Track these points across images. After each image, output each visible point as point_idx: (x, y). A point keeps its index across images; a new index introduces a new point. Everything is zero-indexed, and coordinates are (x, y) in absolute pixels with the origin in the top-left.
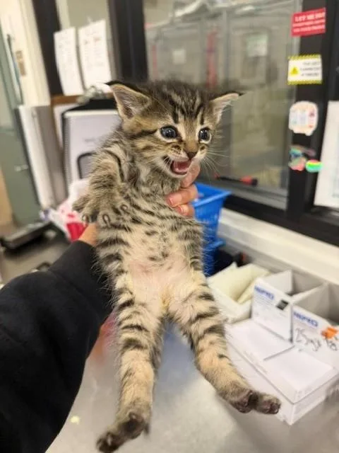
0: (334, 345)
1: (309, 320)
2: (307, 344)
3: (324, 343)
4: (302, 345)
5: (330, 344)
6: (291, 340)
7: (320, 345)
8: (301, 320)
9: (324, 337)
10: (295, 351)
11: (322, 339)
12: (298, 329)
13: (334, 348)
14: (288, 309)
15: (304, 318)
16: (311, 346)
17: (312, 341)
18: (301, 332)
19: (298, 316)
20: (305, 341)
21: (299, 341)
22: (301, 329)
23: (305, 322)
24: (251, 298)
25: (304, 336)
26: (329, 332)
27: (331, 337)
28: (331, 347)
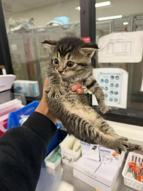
0: (117, 158)
1: (107, 151)
2: (107, 161)
3: (113, 158)
4: (105, 161)
5: (116, 158)
6: (100, 160)
7: (112, 159)
8: (103, 152)
9: (113, 156)
10: (103, 164)
11: (113, 157)
12: (103, 156)
13: (117, 159)
14: (97, 149)
15: (104, 151)
16: (109, 161)
17: (109, 159)
18: (104, 156)
19: (102, 150)
20: (106, 160)
21: (103, 160)
22: (104, 155)
23: (105, 152)
24: (80, 147)
25: (106, 158)
26: (115, 154)
27: (116, 155)
28: (116, 159)
